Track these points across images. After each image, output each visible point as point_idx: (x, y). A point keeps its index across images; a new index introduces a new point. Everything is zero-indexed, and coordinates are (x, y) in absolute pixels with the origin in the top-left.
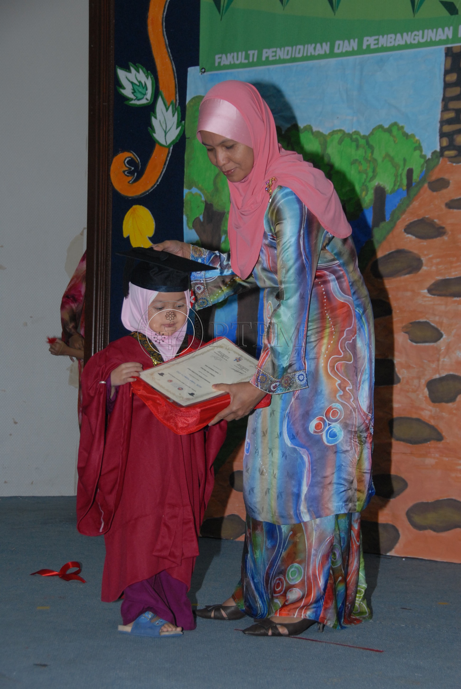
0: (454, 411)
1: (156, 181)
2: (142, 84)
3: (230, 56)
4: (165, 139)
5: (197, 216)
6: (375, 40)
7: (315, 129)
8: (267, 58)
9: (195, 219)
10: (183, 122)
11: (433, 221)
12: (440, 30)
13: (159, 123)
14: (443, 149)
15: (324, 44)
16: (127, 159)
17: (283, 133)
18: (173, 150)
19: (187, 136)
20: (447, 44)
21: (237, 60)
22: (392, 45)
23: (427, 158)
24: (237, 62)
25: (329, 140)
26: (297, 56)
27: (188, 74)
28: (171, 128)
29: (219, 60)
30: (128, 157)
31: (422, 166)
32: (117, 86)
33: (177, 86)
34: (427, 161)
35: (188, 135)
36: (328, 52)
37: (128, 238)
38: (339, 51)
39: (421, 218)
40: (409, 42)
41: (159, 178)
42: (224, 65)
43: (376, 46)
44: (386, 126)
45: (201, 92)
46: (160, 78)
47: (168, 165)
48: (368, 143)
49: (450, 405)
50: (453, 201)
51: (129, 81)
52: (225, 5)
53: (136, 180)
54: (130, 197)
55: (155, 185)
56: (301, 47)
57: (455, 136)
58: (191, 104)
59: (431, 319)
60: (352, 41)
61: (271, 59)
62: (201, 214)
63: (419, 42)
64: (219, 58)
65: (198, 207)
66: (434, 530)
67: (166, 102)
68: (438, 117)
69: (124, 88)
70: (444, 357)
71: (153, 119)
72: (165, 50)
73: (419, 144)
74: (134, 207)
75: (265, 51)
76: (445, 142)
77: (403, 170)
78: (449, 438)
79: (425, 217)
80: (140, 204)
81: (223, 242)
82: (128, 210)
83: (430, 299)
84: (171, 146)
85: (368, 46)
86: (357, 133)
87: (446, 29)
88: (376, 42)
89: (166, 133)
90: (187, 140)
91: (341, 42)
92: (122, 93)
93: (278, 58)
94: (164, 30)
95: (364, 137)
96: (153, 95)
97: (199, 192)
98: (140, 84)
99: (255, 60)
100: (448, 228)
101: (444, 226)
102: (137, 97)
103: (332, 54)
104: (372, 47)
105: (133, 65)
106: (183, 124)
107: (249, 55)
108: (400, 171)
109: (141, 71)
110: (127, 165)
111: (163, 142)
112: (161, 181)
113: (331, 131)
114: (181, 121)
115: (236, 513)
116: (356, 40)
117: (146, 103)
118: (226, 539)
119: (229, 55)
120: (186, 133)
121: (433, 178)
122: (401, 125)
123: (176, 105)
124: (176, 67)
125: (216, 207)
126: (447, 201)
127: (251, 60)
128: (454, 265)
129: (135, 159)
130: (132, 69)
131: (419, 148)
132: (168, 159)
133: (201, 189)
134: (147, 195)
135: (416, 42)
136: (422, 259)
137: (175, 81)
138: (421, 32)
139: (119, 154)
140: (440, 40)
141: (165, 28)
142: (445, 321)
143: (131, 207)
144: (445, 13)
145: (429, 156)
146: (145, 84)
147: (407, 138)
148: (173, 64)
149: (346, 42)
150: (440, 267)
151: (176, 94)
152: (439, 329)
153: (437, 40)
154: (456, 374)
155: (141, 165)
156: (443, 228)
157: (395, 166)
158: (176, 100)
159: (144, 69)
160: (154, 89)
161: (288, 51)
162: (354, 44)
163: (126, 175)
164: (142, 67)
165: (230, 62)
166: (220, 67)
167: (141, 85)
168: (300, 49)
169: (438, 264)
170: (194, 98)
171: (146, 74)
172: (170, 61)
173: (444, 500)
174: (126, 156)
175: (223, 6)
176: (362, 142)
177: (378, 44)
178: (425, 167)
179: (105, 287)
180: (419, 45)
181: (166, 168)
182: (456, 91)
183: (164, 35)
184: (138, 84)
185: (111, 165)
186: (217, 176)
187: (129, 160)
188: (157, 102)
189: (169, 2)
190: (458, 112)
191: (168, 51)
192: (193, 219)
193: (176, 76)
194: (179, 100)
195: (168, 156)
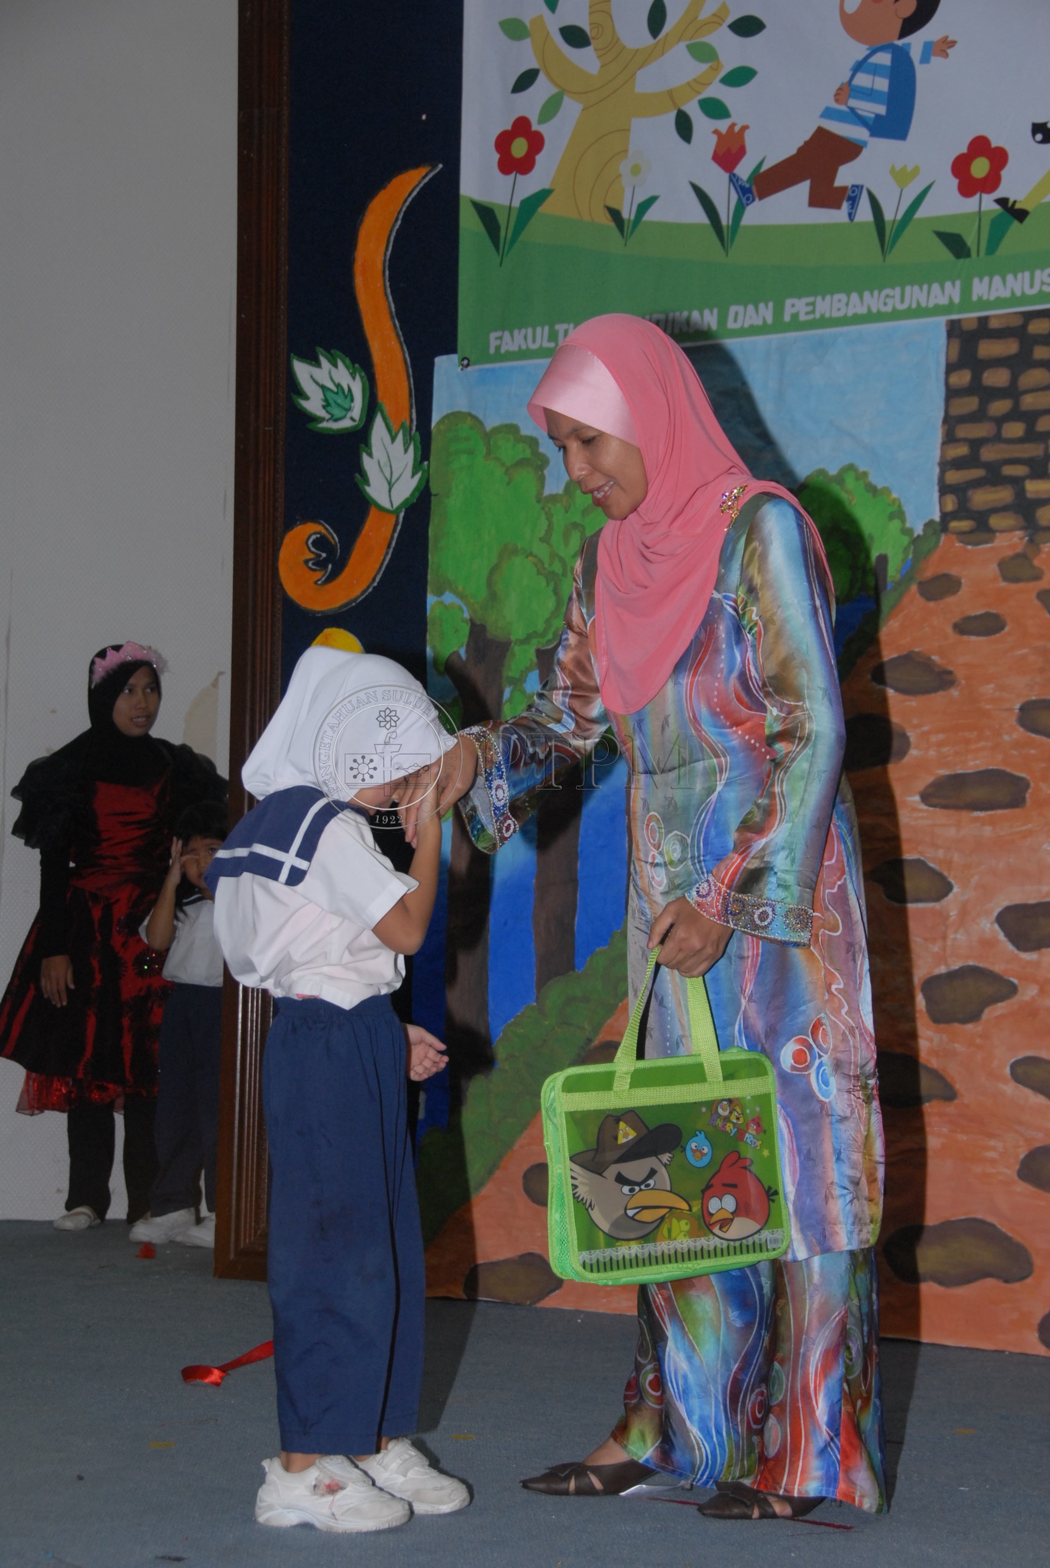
0: (978, 1041)
1: (370, 580)
2: (343, 389)
3: (518, 335)
4: (390, 496)
5: (455, 649)
6: (807, 304)
9: (450, 656)
10: (426, 463)
11: (929, 659)
12: (936, 287)
13: (377, 466)
14: (946, 517)
15: (706, 312)
16: (314, 537)
18: (404, 518)
19: (433, 491)
20: (949, 313)
21: (534, 341)
22: (841, 314)
23: (916, 535)
24: (534, 347)
27: (436, 369)
28: (401, 475)
29: (498, 342)
30: (315, 533)
31: (906, 550)
32: (292, 394)
33: (413, 394)
35: (434, 489)
36: (714, 327)
38: (738, 326)
39: (905, 653)
40: (874, 310)
41: (377, 573)
42: (508, 352)
43: (810, 317)
44: (833, 471)
45: (462, 406)
46: (379, 377)
47: (394, 548)
49: (970, 1027)
50: (968, 619)
51: (317, 383)
52: (509, 236)
53: (330, 578)
54: (319, 612)
55: (368, 587)
57: (970, 493)
58: (442, 427)
59: (928, 855)
60: (762, 306)
62: (462, 646)
63: (894, 308)
64: (497, 338)
65: (457, 631)
66: (941, 1283)
67: (391, 424)
68: (936, 454)
69: (307, 398)
70: (956, 932)
71: (365, 458)
72: (389, 324)
73: (899, 506)
74: (327, 631)
76: (951, 503)
77: (868, 557)
78: (968, 1096)
79: (913, 652)
80: (339, 626)
81: (506, 702)
83: (925, 814)
84: (401, 511)
85: (795, 316)
87: (948, 285)
88: (810, 308)
89: (391, 485)
90: (433, 498)
91: (740, 309)
92: (304, 408)
94: (388, 284)
96: (365, 412)
97: (458, 601)
98: (339, 389)
100: (960, 674)
101: (951, 669)
102: (332, 416)
103: (722, 332)
104: (802, 317)
105: (324, 352)
106: (426, 467)
107: (557, 332)
108: (862, 559)
109: (340, 364)
110: (313, 549)
111: (383, 501)
112: (381, 579)
114: (421, 462)
116: (771, 305)
117: (352, 427)
118: (517, 1304)
119: (516, 332)
120: (431, 484)
121: (929, 574)
122: (862, 469)
123: (411, 429)
124: (410, 356)
125: (494, 631)
126: (956, 619)
128: (973, 746)
129: (329, 537)
130: (324, 361)
131: (899, 514)
132: (396, 535)
133: (461, 596)
134: (353, 607)
135: (889, 309)
136: (909, 734)
137: (410, 383)
138: (898, 290)
139: (297, 526)
140: (936, 306)
141: (389, 281)
142: (956, 857)
143: (321, 631)
144: (943, 253)
145: (919, 530)
146: (350, 390)
147: (874, 496)
148: (406, 349)
149: (751, 308)
150: (945, 750)
151: (411, 409)
152: (946, 873)
153: (931, 305)
154: (981, 965)
155: (341, 548)
156: (950, 673)
157: (852, 549)
158: (411, 420)
159: (348, 361)
160: (367, 398)
162: (766, 313)
163: (311, 569)
164: (343, 356)
165: (520, 346)
166: (500, 357)
167: (340, 393)
169: (940, 744)
170: (447, 417)
171: (351, 371)
172: (399, 345)
173: (962, 1221)
174: (312, 532)
175: (505, 239)
177: (813, 312)
178: (911, 552)
180: (896, 315)
181: (392, 554)
182: (970, 404)
183: (386, 295)
184: (335, 389)
185: (279, 549)
186: (493, 571)
187: (317, 538)
188: (373, 425)
189: (398, 230)
190: (976, 444)
191: (395, 325)
192: (447, 656)
193: (411, 373)
194: (418, 421)
195: (394, 531)
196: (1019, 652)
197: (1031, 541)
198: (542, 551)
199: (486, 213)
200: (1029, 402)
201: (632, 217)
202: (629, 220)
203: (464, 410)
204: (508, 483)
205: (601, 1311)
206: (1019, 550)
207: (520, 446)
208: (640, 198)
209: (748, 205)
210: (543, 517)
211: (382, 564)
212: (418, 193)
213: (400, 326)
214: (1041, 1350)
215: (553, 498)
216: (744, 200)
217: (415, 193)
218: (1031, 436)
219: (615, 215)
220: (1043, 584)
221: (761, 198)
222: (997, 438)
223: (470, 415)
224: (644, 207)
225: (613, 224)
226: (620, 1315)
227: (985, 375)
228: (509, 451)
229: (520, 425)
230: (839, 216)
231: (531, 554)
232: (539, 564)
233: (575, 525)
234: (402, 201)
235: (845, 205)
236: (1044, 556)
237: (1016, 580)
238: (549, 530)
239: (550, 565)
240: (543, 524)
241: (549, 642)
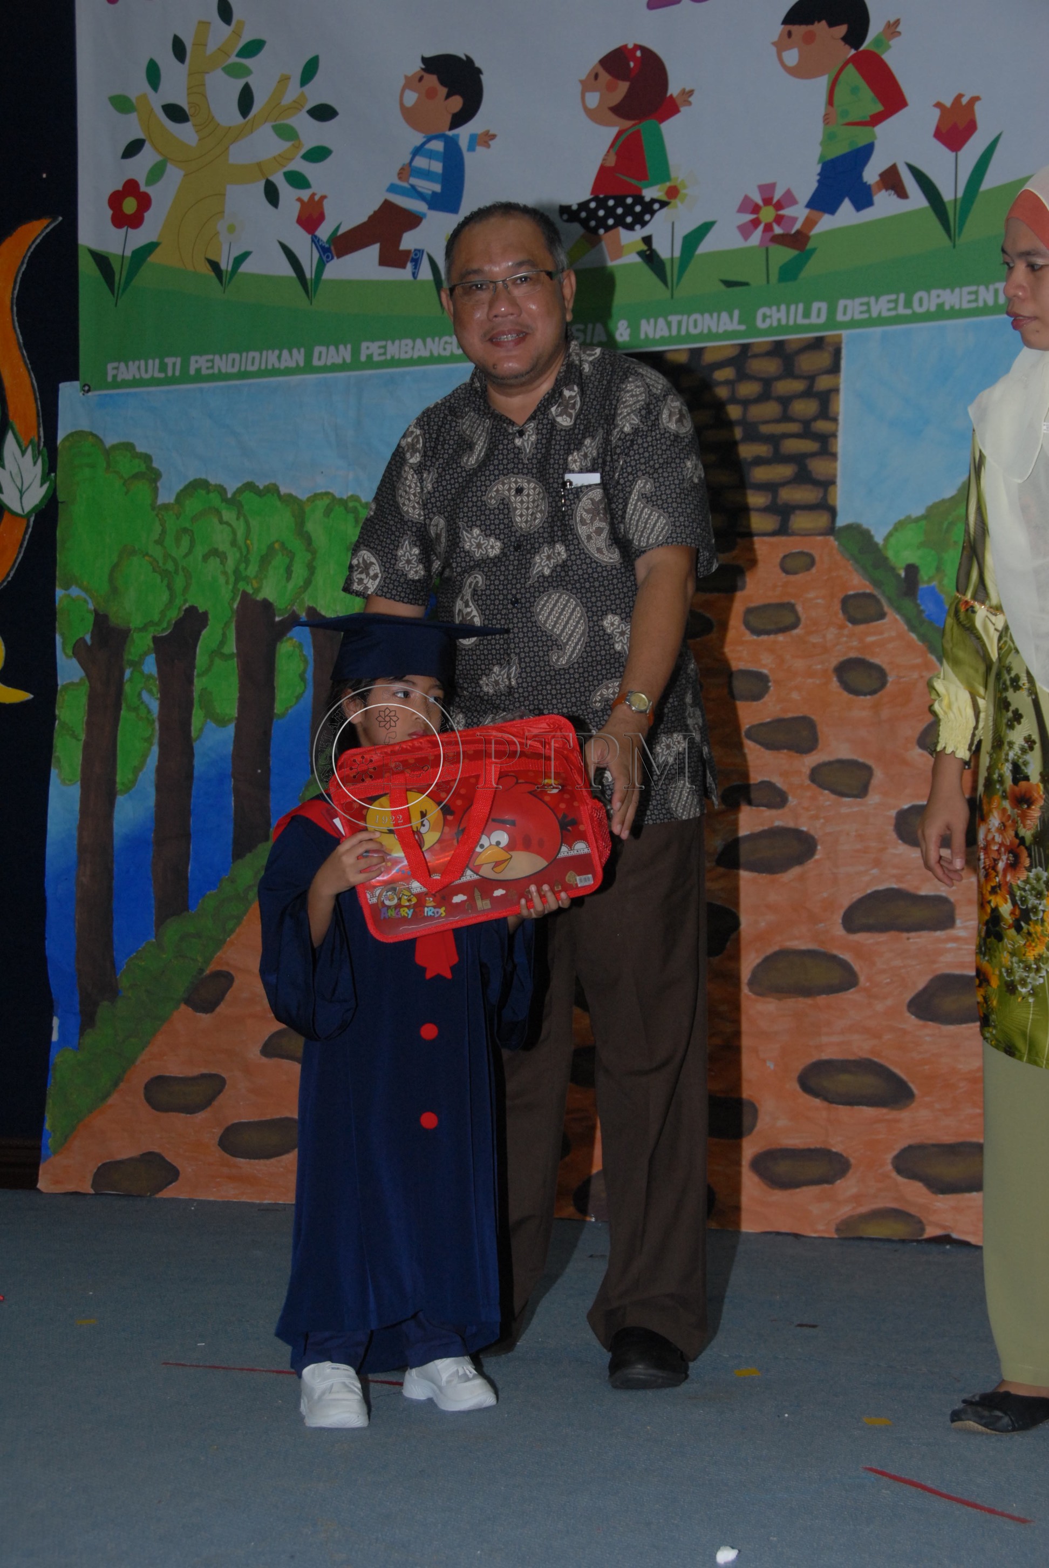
1: (5, 576)
3: (133, 366)
4: (21, 503)
5: (81, 636)
6: (380, 347)
7: (283, 490)
8: (198, 370)
9: (77, 642)
10: (53, 475)
13: (10, 477)
15: (295, 351)
17: (229, 496)
18: (34, 522)
19: (60, 499)
21: (146, 371)
22: (408, 356)
24: (147, 376)
25: (307, 509)
26: (250, 368)
27: (61, 394)
28: (31, 484)
29: (115, 372)
33: (41, 414)
35: (61, 497)
36: (302, 364)
38: (321, 363)
40: (436, 354)
41: (11, 570)
42: (123, 380)
43: (383, 358)
45: (85, 426)
46: (9, 399)
47: (26, 549)
52: (123, 281)
55: (3, 581)
56: (257, 355)
58: (67, 444)
60: (342, 347)
61: (204, 372)
62: (87, 633)
63: (452, 353)
64: (114, 368)
65: (83, 620)
67: (21, 440)
72: (18, 353)
75: (193, 359)
81: (127, 681)
84: (31, 516)
85: (370, 357)
86: (355, 498)
88: (382, 351)
89: (22, 493)
90: (60, 505)
91: (324, 349)
93: (216, 371)
94: (16, 318)
97: (83, 595)
99: (177, 373)
103: (309, 368)
104: (376, 358)
106: (53, 478)
107: (166, 365)
111: (16, 507)
112: (15, 574)
113: (312, 494)
114: (49, 474)
115: (157, 1150)
116: (349, 347)
119: (130, 363)
120: (58, 493)
123: (39, 445)
124: (37, 382)
125: (115, 621)
127: (170, 373)
132: (27, 537)
133: (86, 590)
135: (447, 353)
137: (37, 405)
141: (17, 316)
148: (33, 376)
149: (332, 348)
151: (39, 427)
158: (39, 437)
161: (234, 360)
162: (345, 353)
165: (134, 376)
166: (116, 384)
168: (254, 358)
170: (71, 435)
172: (27, 371)
175: (119, 284)
177: (385, 354)
180: (453, 359)
181: (24, 554)
183: (14, 328)
186: (115, 568)
188: (5, 441)
189: (24, 272)
191: (23, 355)
192: (74, 641)
193: (38, 396)
194: (45, 438)
195: (26, 533)
198: (157, 552)
199: (101, 260)
201: (230, 269)
202: (227, 271)
203: (87, 429)
204: (127, 493)
205: (212, 1199)
207: (136, 461)
208: (236, 253)
209: (328, 262)
210: (157, 524)
211: (15, 561)
212: (41, 241)
213: (28, 355)
215: (166, 507)
216: (325, 258)
217: (38, 241)
219: (215, 266)
221: (339, 256)
223: (92, 434)
224: (240, 260)
225: (213, 274)
226: (228, 1202)
228: (127, 466)
229: (136, 444)
230: (405, 274)
231: (147, 554)
232: (154, 563)
233: (185, 530)
234: (27, 247)
235: (409, 266)
238: (164, 532)
239: (164, 564)
240: (158, 528)
241: (164, 630)
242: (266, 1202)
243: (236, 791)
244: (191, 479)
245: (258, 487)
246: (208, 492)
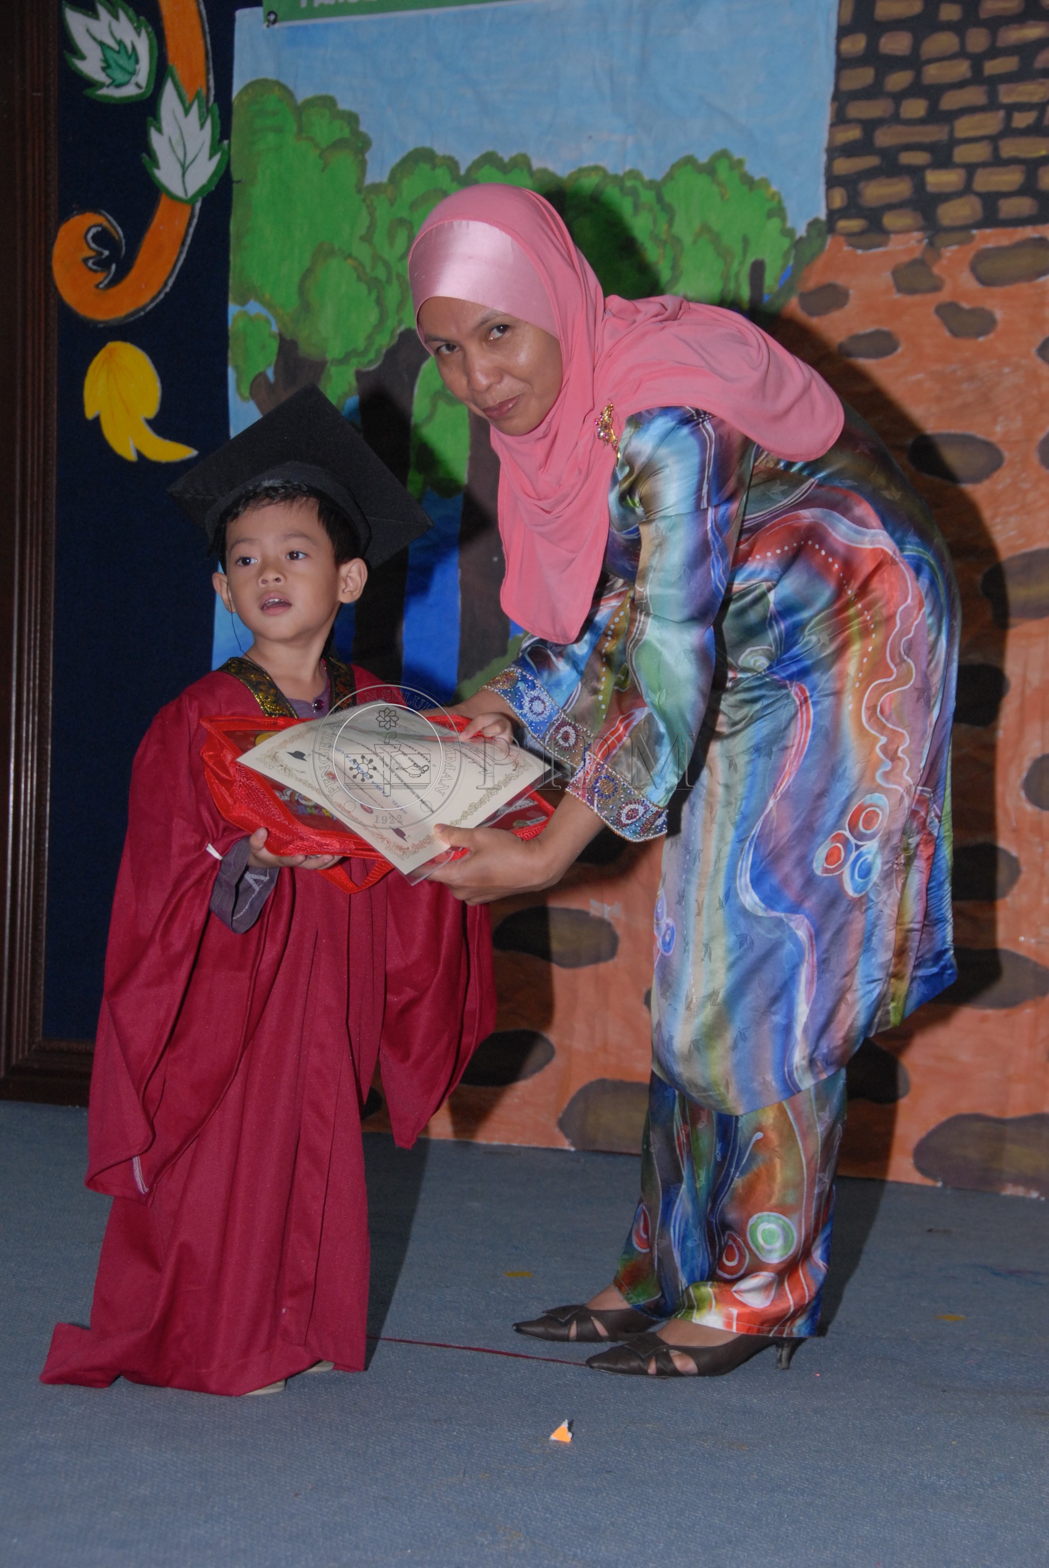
1: (162, 284)
2: (125, 47)
4: (184, 182)
5: (261, 369)
7: (536, 164)
9: (256, 377)
10: (226, 142)
13: (168, 144)
14: (834, 215)
16: (93, 231)
17: (462, 172)
18: (201, 208)
19: (235, 178)
23: (798, 236)
24: (352, 1)
27: (237, 25)
28: (197, 156)
30: (95, 226)
31: (786, 255)
32: (65, 52)
33: (210, 53)
34: (798, 244)
35: (236, 176)
37: (97, 420)
41: (170, 276)
44: (703, 159)
45: (269, 72)
46: (169, 34)
47: (190, 246)
48: (660, 199)
50: (857, 339)
51: (94, 39)
53: (114, 282)
54: (101, 322)
55: (159, 293)
57: (862, 185)
58: (245, 98)
62: (269, 365)
65: (263, 347)
67: (184, 92)
68: (824, 139)
69: (83, 58)
71: (154, 135)
73: (780, 202)
74: (111, 345)
76: (839, 198)
77: (742, 263)
80: (125, 339)
82: (95, 353)
84: (197, 201)
86: (634, 174)
89: (184, 168)
90: (235, 185)
92: (78, 69)
95: (652, 185)
96: (153, 77)
97: (264, 312)
98: (122, 47)
102: (114, 81)
106: (226, 148)
108: (735, 266)
109: (122, 15)
110: (93, 245)
111: (177, 190)
112: (174, 283)
113: (576, 169)
114: (221, 141)
117: (137, 95)
120: (232, 168)
121: (812, 283)
122: (737, 156)
123: (208, 101)
124: (206, 8)
125: (306, 349)
126: (842, 338)
129: (112, 230)
130: (102, 11)
131: (779, 212)
132: (191, 230)
133: (268, 305)
134: (142, 316)
137: (206, 42)
139: (73, 216)
143: (103, 345)
145: (801, 231)
146: (134, 48)
147: (751, 189)
148: (201, 2)
151: (208, 73)
155: (126, 244)
157: (724, 254)
158: (208, 89)
159: (131, 12)
160: (155, 60)
163: (90, 269)
164: (126, 6)
166: (312, 11)
167: (123, 51)
170: (251, 85)
171: (135, 25)
174: (91, 224)
176: (647, 196)
178: (792, 257)
179: (43, 537)
181: (187, 254)
182: (864, 76)
184: (116, 47)
185: (53, 244)
186: (307, 274)
187: (98, 232)
188: (162, 94)
190: (869, 126)
192: (251, 377)
193: (207, 30)
194: (216, 88)
195: (189, 225)
196: (913, 378)
197: (931, 244)
198: (362, 252)
200: (933, 73)
203: (272, 77)
204: (323, 170)
206: (917, 254)
207: (338, 123)
210: (364, 212)
211: (175, 266)
214: (916, 1178)
215: (376, 188)
218: (935, 116)
220: (944, 296)
222: (895, 118)
223: (277, 83)
227: (883, 40)
228: (324, 130)
229: (338, 98)
231: (349, 256)
232: (359, 268)
233: (401, 222)
236: (944, 262)
237: (911, 291)
238: (372, 227)
239: (373, 268)
240: (365, 220)
241: (371, 362)
242: (495, 1143)
243: (465, 587)
244: (411, 147)
245: (501, 160)
246: (434, 167)
